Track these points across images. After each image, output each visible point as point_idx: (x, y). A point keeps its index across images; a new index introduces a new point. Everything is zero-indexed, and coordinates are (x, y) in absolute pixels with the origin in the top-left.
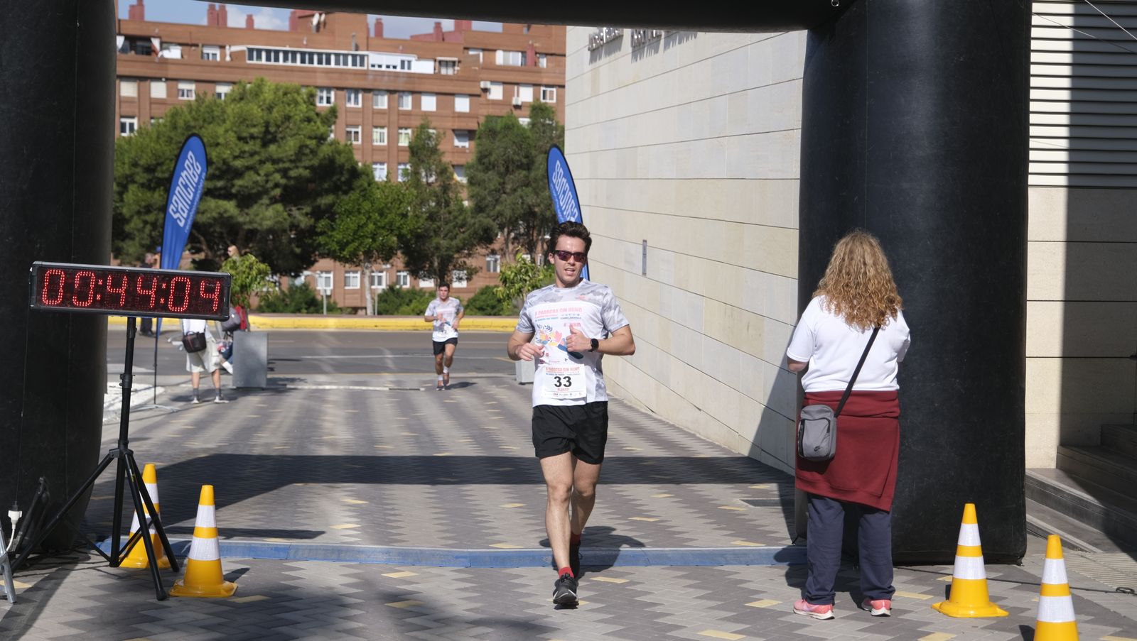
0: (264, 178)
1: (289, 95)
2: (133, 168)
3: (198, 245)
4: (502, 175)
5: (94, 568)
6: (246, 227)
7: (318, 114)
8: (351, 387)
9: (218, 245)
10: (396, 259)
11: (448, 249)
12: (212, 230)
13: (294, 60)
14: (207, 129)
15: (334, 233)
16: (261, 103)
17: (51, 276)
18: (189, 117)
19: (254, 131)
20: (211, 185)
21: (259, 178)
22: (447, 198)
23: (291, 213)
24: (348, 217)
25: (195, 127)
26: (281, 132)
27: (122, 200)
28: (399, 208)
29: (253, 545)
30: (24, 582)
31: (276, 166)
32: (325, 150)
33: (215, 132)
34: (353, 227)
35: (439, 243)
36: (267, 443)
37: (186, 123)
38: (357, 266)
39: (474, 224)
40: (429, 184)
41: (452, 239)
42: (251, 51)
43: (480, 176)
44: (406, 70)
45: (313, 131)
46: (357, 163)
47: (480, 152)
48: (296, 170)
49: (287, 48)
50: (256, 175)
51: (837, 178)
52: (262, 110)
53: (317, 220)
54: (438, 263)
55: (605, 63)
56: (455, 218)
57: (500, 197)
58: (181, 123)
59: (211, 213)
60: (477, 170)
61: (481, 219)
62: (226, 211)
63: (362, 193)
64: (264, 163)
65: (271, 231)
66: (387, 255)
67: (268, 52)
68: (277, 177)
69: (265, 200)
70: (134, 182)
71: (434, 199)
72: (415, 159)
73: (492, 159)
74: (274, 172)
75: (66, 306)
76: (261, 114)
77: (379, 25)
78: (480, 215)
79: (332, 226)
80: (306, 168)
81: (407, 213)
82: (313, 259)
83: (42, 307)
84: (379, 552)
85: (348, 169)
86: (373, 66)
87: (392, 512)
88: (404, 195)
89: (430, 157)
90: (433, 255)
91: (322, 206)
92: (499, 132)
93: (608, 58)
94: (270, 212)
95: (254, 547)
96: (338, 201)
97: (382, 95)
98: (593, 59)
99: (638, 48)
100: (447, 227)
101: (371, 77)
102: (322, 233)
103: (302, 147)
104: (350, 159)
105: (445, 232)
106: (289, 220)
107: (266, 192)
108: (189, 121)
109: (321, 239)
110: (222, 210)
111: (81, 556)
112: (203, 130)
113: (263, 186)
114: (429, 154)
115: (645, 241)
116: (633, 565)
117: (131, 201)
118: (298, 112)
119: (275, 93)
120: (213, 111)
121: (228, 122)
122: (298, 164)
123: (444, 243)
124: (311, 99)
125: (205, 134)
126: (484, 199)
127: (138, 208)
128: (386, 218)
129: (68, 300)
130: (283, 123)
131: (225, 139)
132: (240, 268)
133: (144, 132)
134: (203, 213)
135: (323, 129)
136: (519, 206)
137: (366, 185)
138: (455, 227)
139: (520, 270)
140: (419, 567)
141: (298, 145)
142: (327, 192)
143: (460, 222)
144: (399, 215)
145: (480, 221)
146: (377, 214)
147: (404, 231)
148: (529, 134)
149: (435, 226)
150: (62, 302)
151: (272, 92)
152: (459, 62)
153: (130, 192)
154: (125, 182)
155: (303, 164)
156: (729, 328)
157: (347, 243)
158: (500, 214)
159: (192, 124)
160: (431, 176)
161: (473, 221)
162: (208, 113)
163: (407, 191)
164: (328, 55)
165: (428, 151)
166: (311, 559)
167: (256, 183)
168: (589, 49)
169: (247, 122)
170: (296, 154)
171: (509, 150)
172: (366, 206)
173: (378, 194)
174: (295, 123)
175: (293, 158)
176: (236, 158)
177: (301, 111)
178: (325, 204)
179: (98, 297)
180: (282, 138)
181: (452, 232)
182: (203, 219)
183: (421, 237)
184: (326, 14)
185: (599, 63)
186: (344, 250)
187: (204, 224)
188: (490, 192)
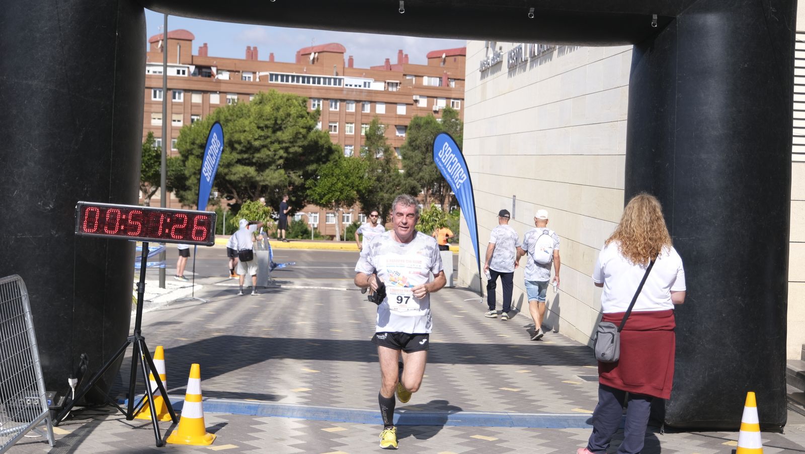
0: (273, 153)
1: (290, 101)
2: (192, 146)
3: (232, 195)
4: (424, 153)
5: (118, 420)
6: (261, 184)
7: (308, 113)
8: (322, 288)
9: (244, 195)
10: (355, 205)
11: (389, 200)
12: (240, 185)
13: (298, 81)
14: (238, 121)
15: (316, 188)
16: (273, 106)
17: (90, 211)
18: (227, 114)
19: (267, 122)
20: (239, 157)
21: (270, 153)
22: (388, 168)
23: (289, 175)
24: (325, 178)
25: (231, 120)
26: (284, 124)
27: (184, 166)
28: (357, 173)
29: (233, 404)
30: (66, 430)
31: (281, 145)
32: (312, 136)
33: (244, 123)
34: (329, 184)
35: (383, 196)
36: (259, 326)
37: (225, 117)
38: (330, 209)
39: (406, 184)
40: (377, 159)
41: (391, 194)
42: (271, 75)
43: (410, 153)
44: (367, 88)
45: (305, 123)
46: (332, 143)
47: (410, 138)
48: (293, 148)
49: (294, 74)
50: (268, 151)
51: (653, 150)
52: (273, 110)
53: (306, 179)
54: (383, 209)
55: (490, 78)
56: (394, 180)
57: (422, 167)
58: (222, 117)
59: (239, 175)
60: (408, 150)
61: (410, 181)
62: (249, 173)
63: (335, 163)
64: (274, 143)
65: (276, 186)
66: (350, 203)
67: (282, 76)
68: (281, 152)
69: (273, 167)
70: (192, 154)
71: (380, 167)
72: (369, 143)
73: (418, 143)
74: (279, 149)
75: (100, 233)
76: (272, 112)
77: (351, 60)
78: (409, 178)
79: (315, 184)
80: (300, 147)
81: (363, 176)
82: (303, 205)
83: (83, 233)
84: (322, 411)
85: (326, 148)
86: (347, 85)
87: (335, 380)
88: (361, 165)
89: (378, 141)
90: (379, 204)
91: (309, 172)
92: (423, 126)
93: (492, 76)
94: (276, 174)
95: (234, 406)
96: (319, 168)
97: (352, 104)
98: (483, 77)
99: (512, 68)
100: (388, 186)
101: (345, 92)
102: (309, 188)
103: (297, 134)
104: (328, 141)
105: (387, 189)
106: (288, 179)
107: (274, 161)
108: (227, 117)
109: (308, 192)
110: (246, 173)
111: (112, 409)
112: (236, 122)
113: (272, 158)
114: (378, 139)
115: (514, 196)
116: (502, 426)
117: (190, 166)
118: (295, 111)
119: (281, 99)
120: (242, 110)
121: (252, 117)
122: (295, 144)
123: (386, 196)
124: (304, 104)
125: (237, 125)
126: (412, 168)
127: (194, 170)
128: (349, 179)
129: (101, 228)
130: (286, 118)
131: (249, 128)
132: (252, 210)
133: (200, 123)
134: (234, 174)
135: (311, 122)
136: (434, 173)
137: (337, 158)
138: (393, 186)
139: (433, 214)
140: (349, 423)
141: (295, 132)
142: (312, 162)
143: (396, 183)
144: (357, 178)
145: (409, 182)
146: (344, 177)
147: (361, 188)
148: (441, 127)
149: (380, 185)
150: (97, 230)
151: (280, 99)
152: (400, 83)
153: (190, 160)
154: (187, 154)
155: (298, 144)
156: (570, 255)
157: (325, 195)
158: (422, 178)
159: (229, 118)
160: (379, 153)
161: (405, 182)
162: (240, 111)
163: (363, 162)
164: (319, 78)
165: (377, 137)
166: (273, 415)
167: (268, 156)
168: (480, 71)
169: (263, 117)
170: (293, 138)
171: (429, 137)
172: (337, 171)
173: (345, 164)
174: (293, 118)
175: (292, 140)
176: (256, 140)
177: (297, 110)
178: (311, 170)
179: (122, 227)
180: (285, 128)
181: (391, 189)
182: (233, 178)
183: (371, 192)
184: (319, 53)
185: (486, 79)
186: (322, 199)
187: (235, 181)
188: (416, 164)
